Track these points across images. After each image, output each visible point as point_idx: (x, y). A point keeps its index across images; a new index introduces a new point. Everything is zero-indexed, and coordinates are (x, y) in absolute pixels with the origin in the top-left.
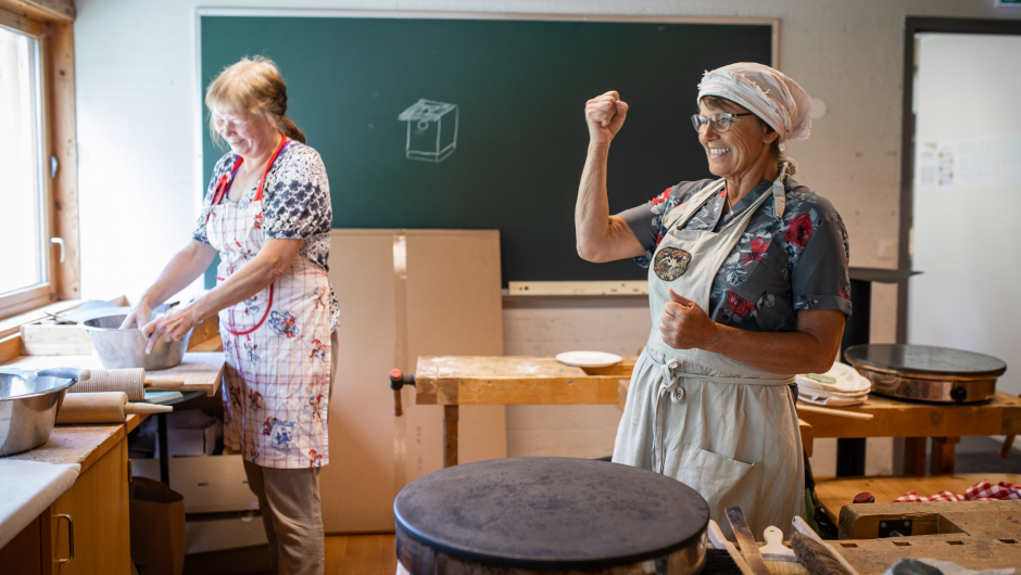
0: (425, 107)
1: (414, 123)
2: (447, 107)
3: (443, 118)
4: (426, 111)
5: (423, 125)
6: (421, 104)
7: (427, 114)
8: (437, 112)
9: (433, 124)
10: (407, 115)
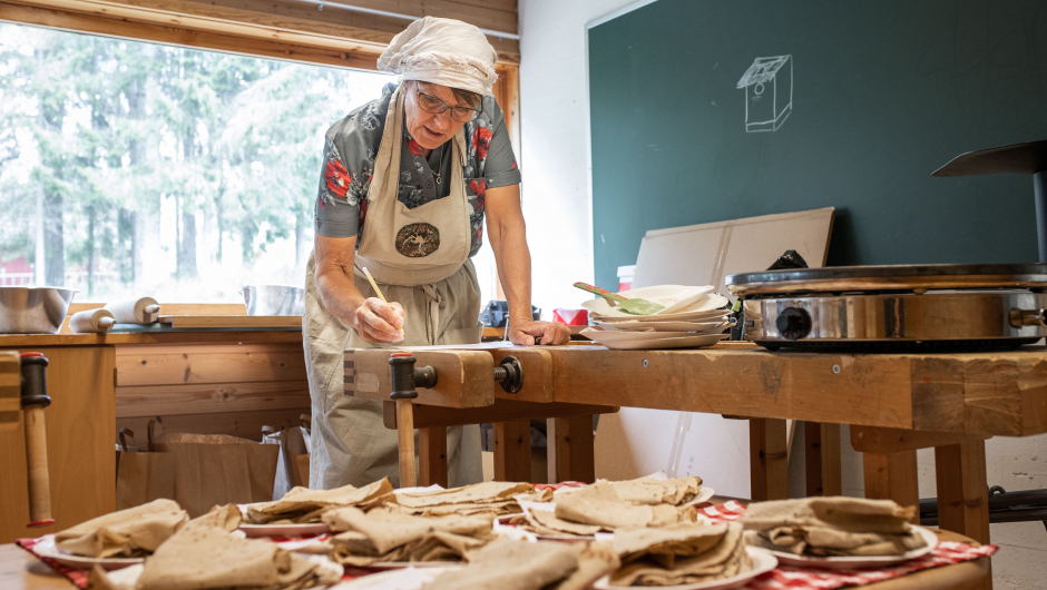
0: (760, 66)
1: (751, 88)
2: (782, 60)
3: (777, 74)
4: (761, 71)
5: (759, 88)
6: (757, 64)
7: (763, 75)
8: (771, 70)
9: (768, 85)
10: (744, 82)
